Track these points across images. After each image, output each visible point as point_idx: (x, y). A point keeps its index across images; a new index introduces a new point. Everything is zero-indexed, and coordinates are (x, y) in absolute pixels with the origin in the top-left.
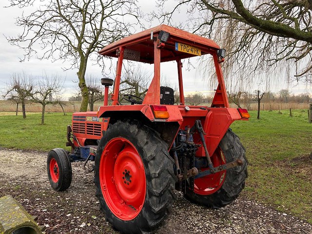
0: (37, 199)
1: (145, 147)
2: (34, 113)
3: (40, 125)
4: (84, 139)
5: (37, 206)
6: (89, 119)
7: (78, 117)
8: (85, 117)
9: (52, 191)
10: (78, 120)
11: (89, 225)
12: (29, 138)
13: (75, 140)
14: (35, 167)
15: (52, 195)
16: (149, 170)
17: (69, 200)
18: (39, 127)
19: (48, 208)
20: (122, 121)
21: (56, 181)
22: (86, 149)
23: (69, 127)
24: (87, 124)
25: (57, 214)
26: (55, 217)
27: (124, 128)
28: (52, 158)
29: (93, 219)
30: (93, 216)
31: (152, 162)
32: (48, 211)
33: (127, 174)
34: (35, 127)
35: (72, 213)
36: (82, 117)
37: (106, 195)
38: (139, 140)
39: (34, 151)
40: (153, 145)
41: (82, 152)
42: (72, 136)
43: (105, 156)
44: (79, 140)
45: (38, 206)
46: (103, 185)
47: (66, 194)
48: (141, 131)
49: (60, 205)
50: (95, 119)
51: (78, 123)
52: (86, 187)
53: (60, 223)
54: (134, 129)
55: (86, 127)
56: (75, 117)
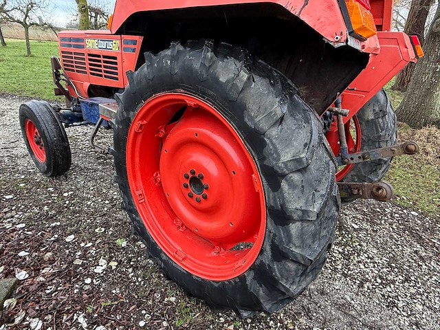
0: (7, 197)
1: (274, 132)
2: (19, 40)
3: (25, 56)
4: (87, 85)
5: (6, 213)
6: (92, 45)
7: (70, 40)
8: (82, 40)
9: (39, 177)
10: (70, 46)
11: (114, 264)
12: (7, 75)
13: (69, 84)
14: (11, 125)
15: (38, 185)
16: (283, 198)
17: (71, 198)
18: (24, 59)
19: (30, 218)
20: (183, 44)
21: (43, 159)
22: (92, 105)
23: (55, 59)
24: (89, 55)
25: (47, 235)
26: (41, 245)
27: (197, 66)
28: (28, 120)
29: (119, 248)
30: (119, 241)
31: (296, 177)
32: (28, 227)
33: (196, 181)
34: (19, 59)
35: (75, 232)
36: (77, 40)
37: (145, 211)
38: (252, 106)
39: (12, 96)
40: (299, 127)
41: (84, 110)
42: (62, 77)
43: (136, 134)
44: (78, 86)
45: (9, 215)
46: (137, 193)
47: (64, 183)
48: (257, 78)
49: (53, 212)
50: (103, 45)
51: (71, 53)
52: (100, 167)
53: (52, 261)
54: (230, 71)
55: (87, 62)
56: (63, 39)
